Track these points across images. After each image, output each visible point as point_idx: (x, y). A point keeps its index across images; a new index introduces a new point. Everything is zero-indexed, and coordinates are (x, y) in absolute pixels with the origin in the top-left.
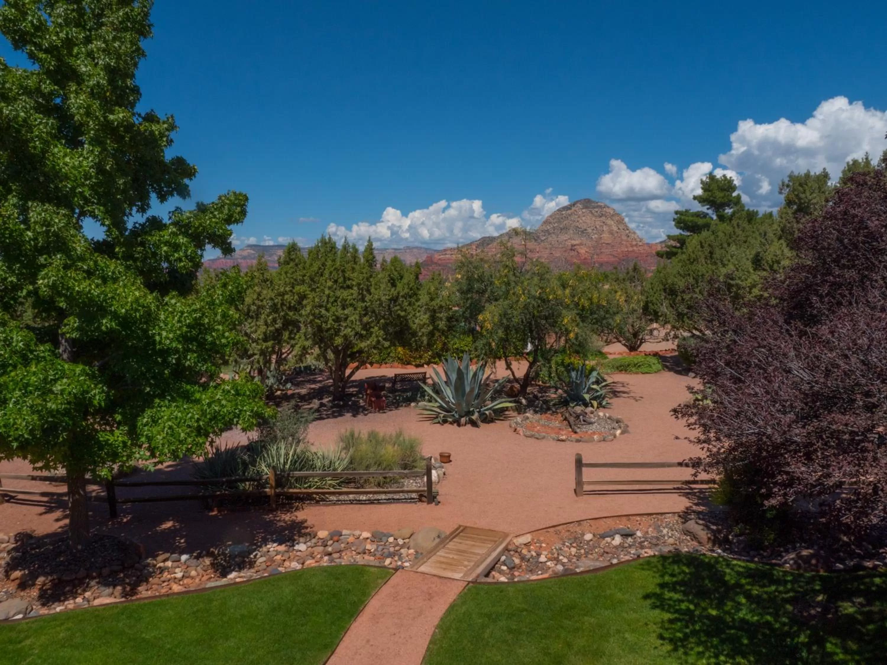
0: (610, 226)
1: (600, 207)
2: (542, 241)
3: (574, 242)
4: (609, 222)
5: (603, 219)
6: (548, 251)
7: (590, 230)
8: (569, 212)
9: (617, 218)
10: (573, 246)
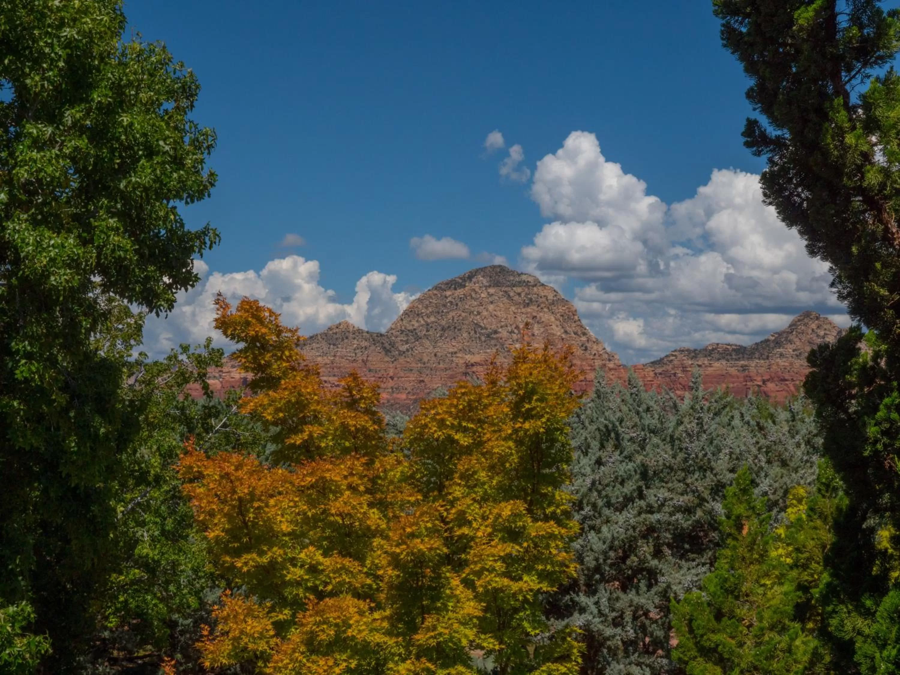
0: (547, 326)
1: (527, 284)
2: (401, 353)
3: (469, 358)
4: (546, 316)
5: (531, 309)
6: (413, 377)
7: (504, 333)
8: (460, 292)
9: (561, 309)
10: (469, 365)
